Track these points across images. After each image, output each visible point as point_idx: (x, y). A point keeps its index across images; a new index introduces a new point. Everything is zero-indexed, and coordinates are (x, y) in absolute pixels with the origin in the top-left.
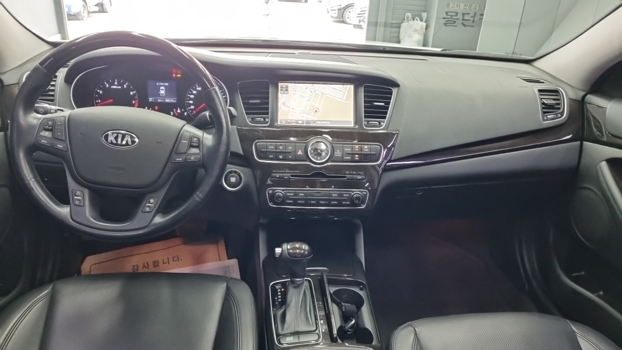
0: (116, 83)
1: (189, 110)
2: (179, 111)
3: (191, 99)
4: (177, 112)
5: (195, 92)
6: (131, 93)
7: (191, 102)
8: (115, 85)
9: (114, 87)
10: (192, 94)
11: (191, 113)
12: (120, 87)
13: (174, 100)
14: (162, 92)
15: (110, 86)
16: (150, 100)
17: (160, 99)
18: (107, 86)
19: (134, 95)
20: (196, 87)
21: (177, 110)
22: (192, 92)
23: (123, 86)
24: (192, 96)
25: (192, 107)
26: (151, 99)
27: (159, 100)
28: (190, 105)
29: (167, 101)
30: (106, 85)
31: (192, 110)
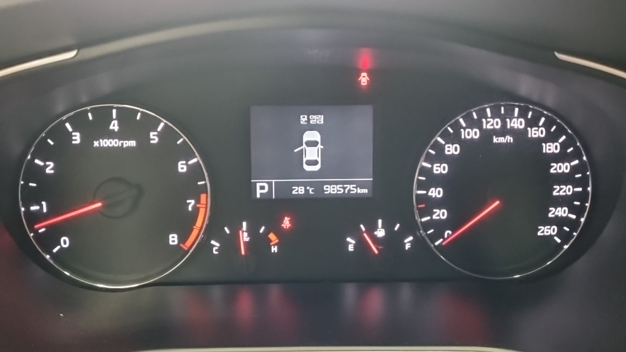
0: (114, 126)
1: (427, 225)
2: (380, 233)
3: (433, 180)
4: (375, 240)
5: (452, 149)
6: (182, 167)
7: (436, 193)
8: (111, 135)
9: (106, 143)
10: (440, 157)
11: (433, 238)
12: (132, 143)
13: (360, 185)
14: (312, 154)
15: (87, 139)
16: (259, 192)
17: (298, 184)
18: (77, 138)
19: (195, 171)
20: (457, 127)
21: (371, 228)
22: (439, 148)
23: (143, 140)
24: (440, 169)
25: (441, 214)
26: (262, 188)
27: (299, 191)
28: (431, 204)
29: (331, 190)
30: (70, 135)
31: (440, 226)
